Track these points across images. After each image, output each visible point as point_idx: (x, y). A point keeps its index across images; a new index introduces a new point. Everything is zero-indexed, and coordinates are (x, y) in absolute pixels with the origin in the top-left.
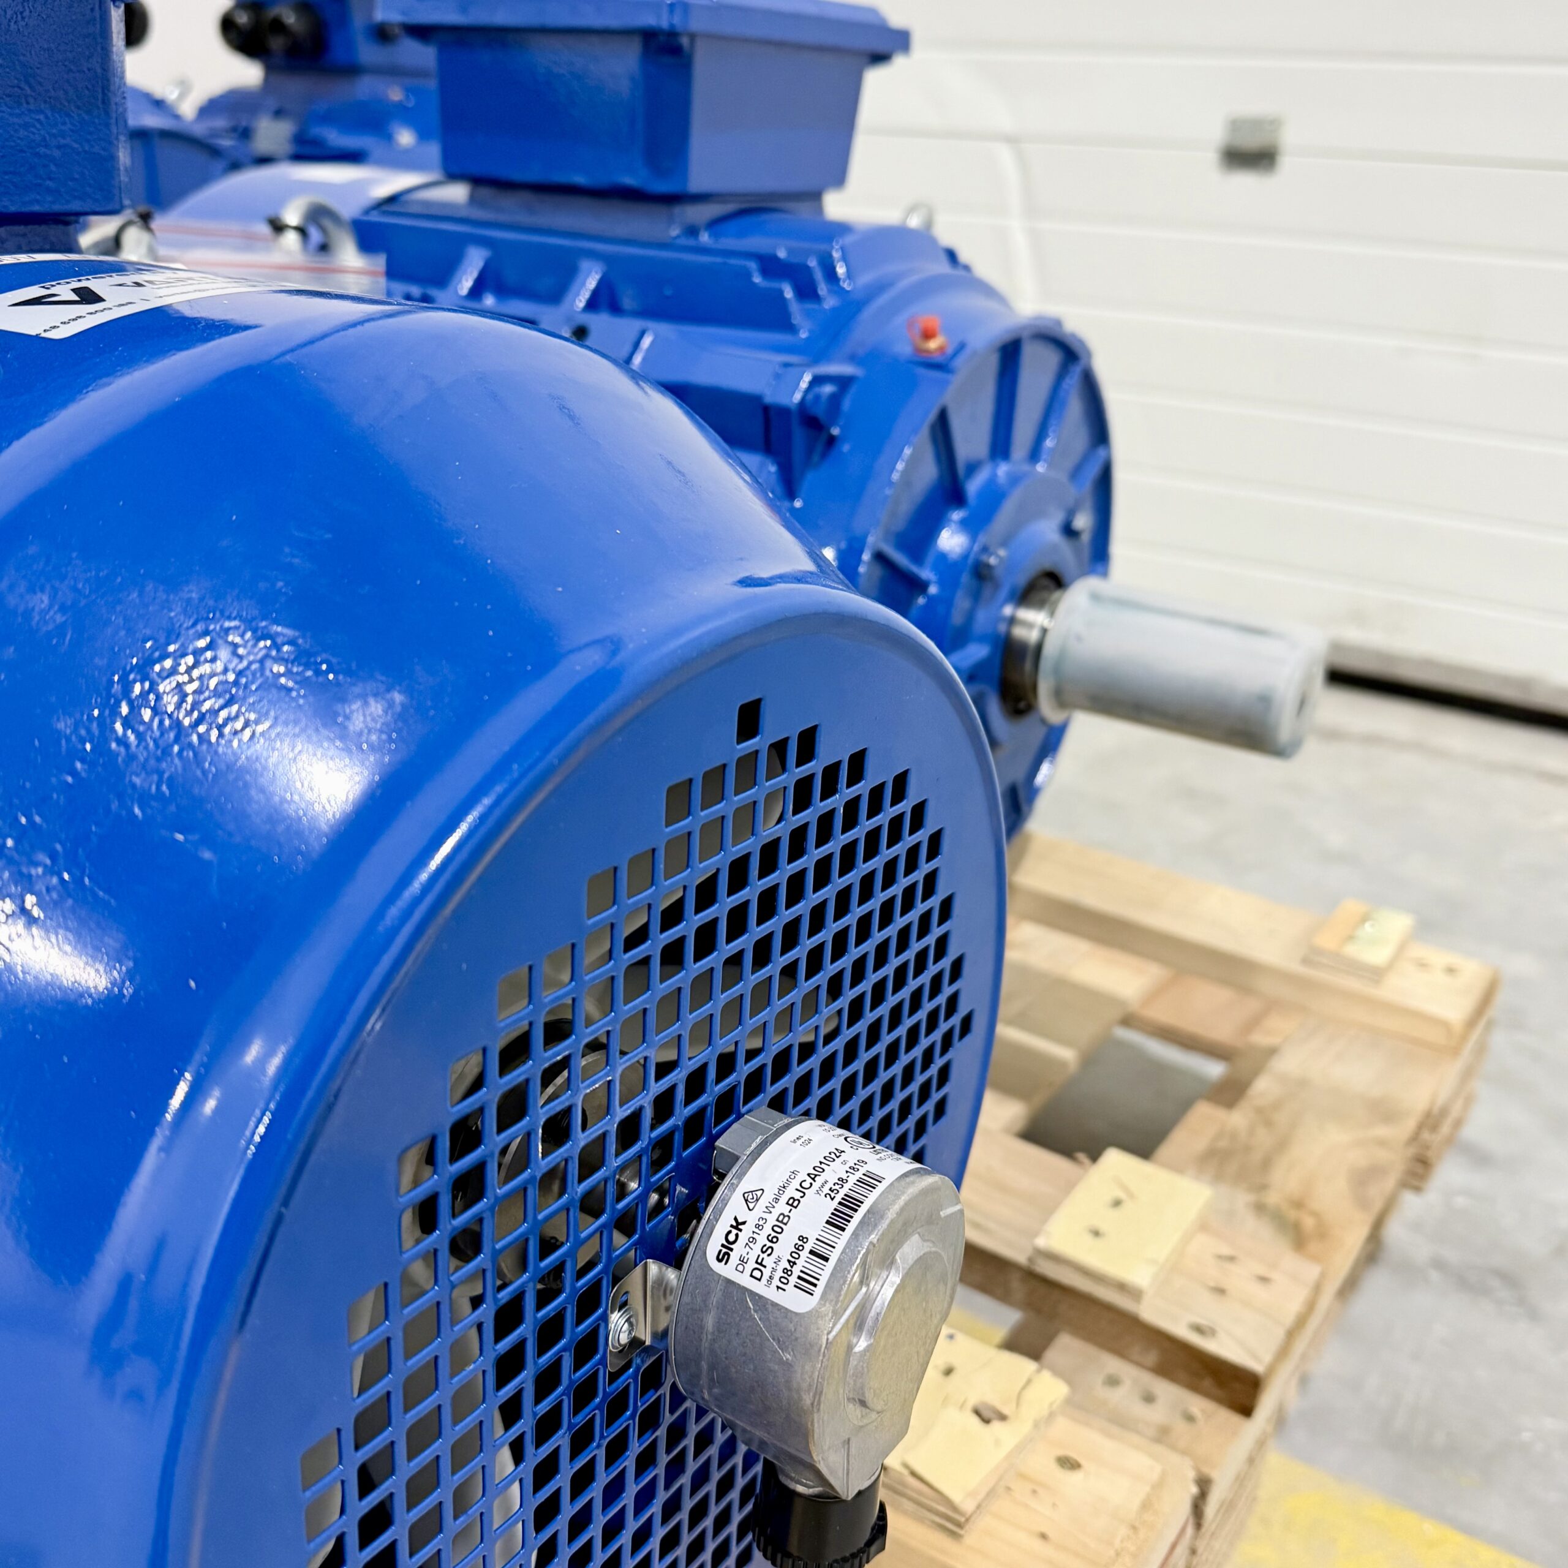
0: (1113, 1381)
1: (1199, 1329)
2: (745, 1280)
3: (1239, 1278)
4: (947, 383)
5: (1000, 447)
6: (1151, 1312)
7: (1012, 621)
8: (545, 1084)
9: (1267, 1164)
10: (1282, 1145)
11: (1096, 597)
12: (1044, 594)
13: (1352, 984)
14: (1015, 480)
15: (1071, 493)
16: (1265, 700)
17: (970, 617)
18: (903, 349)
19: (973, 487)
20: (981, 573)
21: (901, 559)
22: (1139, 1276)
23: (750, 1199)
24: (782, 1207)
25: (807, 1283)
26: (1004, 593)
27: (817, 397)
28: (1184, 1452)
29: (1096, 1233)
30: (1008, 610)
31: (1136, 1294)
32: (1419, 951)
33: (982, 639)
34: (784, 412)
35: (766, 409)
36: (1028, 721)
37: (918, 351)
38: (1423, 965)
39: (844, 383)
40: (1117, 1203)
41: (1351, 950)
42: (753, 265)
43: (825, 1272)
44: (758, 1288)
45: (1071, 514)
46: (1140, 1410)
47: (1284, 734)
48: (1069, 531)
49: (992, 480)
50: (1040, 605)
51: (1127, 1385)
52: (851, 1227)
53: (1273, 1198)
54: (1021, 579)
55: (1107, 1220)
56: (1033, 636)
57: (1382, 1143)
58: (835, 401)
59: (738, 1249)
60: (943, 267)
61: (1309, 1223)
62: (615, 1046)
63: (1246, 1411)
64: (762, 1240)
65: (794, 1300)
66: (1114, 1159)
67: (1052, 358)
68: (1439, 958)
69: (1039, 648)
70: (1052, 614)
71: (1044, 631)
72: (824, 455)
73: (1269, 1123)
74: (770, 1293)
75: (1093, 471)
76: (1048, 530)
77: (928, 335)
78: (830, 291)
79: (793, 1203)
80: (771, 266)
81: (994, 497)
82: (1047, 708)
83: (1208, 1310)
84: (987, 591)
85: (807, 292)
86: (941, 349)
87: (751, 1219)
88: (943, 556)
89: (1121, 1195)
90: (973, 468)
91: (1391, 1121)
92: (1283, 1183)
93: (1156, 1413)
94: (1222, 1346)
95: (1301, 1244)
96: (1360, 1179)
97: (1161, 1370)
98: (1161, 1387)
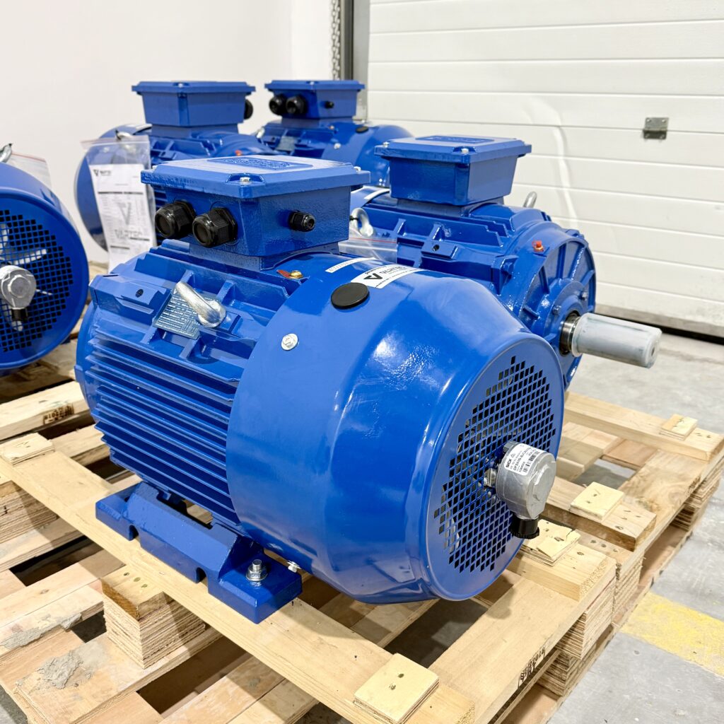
0: (593, 542)
1: (618, 527)
2: (512, 470)
3: (631, 516)
4: (544, 260)
5: (559, 274)
6: (604, 523)
7: (563, 326)
8: (466, 434)
9: (643, 491)
10: (649, 486)
11: (589, 319)
12: (573, 318)
13: (676, 440)
14: (564, 285)
15: (582, 286)
16: (641, 350)
17: (550, 325)
18: (531, 250)
19: (551, 287)
20: (554, 313)
21: (530, 309)
22: (601, 512)
23: (513, 456)
24: (519, 457)
25: (525, 470)
26: (561, 318)
27: (507, 266)
28: (614, 558)
29: (589, 502)
30: (562, 323)
31: (600, 517)
32: (698, 430)
33: (553, 333)
34: (497, 270)
35: (492, 269)
36: (568, 356)
37: (535, 250)
38: (699, 435)
39: (513, 261)
40: (595, 495)
41: (674, 429)
42: (486, 227)
43: (529, 468)
44: (516, 472)
45: (582, 292)
46: (601, 548)
47: (647, 361)
48: (581, 298)
49: (557, 284)
50: (572, 321)
51: (597, 543)
52: (534, 460)
53: (644, 500)
54: (567, 313)
55: (592, 499)
56: (570, 331)
57: (680, 486)
58: (512, 266)
59: (511, 465)
60: (542, 221)
61: (655, 506)
62: (477, 429)
63: (632, 550)
64: (516, 463)
65: (523, 473)
66: (594, 484)
67: (575, 247)
68: (705, 433)
69: (572, 335)
70: (576, 324)
71: (573, 329)
72: (508, 281)
73: (645, 480)
74: (518, 472)
75: (589, 277)
76: (574, 299)
77: (538, 246)
78: (509, 232)
79: (522, 456)
80: (492, 227)
81: (558, 289)
82: (574, 352)
83: (621, 523)
84: (555, 318)
85: (502, 233)
86: (542, 250)
87: (513, 459)
88: (543, 308)
89: (596, 493)
90: (551, 280)
91: (684, 480)
92: (647, 496)
93: (606, 550)
94: (625, 532)
95: (651, 510)
96: (672, 496)
97: (607, 540)
98: (607, 544)
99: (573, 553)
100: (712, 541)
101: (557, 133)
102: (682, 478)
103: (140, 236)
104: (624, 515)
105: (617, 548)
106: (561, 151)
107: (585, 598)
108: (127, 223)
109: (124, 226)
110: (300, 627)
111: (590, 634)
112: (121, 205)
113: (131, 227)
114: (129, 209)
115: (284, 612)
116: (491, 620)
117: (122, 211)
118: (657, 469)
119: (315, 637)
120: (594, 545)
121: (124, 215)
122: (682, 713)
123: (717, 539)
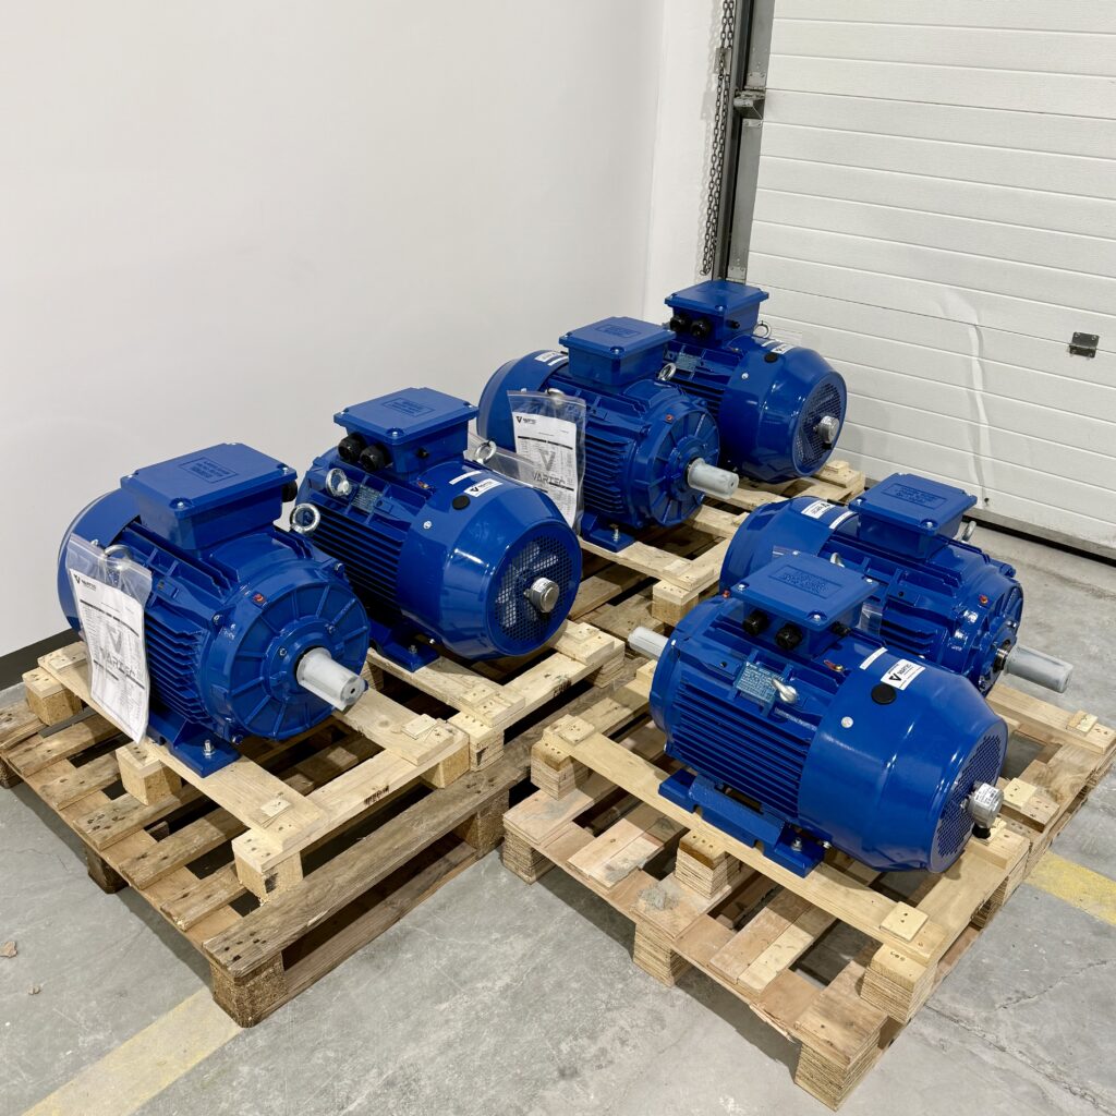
0: (1014, 824)
2: (980, 802)
3: (1041, 806)
6: (1022, 811)
9: (1050, 782)
10: (1055, 776)
12: (1006, 646)
13: (1078, 736)
22: (1021, 805)
24: (981, 792)
25: (988, 803)
28: (1028, 837)
29: (1012, 796)
30: (996, 650)
31: (1020, 808)
38: (1098, 731)
40: (1016, 789)
41: (1079, 727)
42: (943, 580)
43: (990, 802)
46: (1020, 830)
50: (1005, 649)
51: (1016, 825)
52: (993, 797)
53: (1051, 789)
55: (1014, 793)
57: (1079, 778)
59: (979, 798)
63: (1041, 832)
64: (982, 797)
65: (986, 804)
66: (1015, 780)
68: (1103, 729)
69: (1004, 660)
74: (983, 804)
79: (985, 793)
80: (947, 580)
83: (1034, 812)
85: (956, 586)
87: (978, 794)
89: (1017, 787)
91: (1082, 772)
92: (1054, 786)
93: (1022, 831)
94: (1037, 819)
95: (1056, 800)
96: (1073, 786)
97: (1023, 823)
98: (1024, 826)
99: (1001, 836)
100: (1103, 807)
101: (973, 332)
102: (1081, 770)
103: (562, 484)
104: (1036, 805)
105: (1031, 830)
106: (976, 352)
107: (1009, 867)
108: (548, 469)
109: (543, 471)
110: (831, 882)
111: (1009, 888)
112: (544, 453)
113: (551, 473)
114: (553, 457)
115: (818, 871)
116: (949, 880)
117: (544, 458)
118: (1062, 761)
119: (843, 888)
120: (1014, 827)
121: (545, 461)
122: (1068, 942)
123: (1108, 805)
